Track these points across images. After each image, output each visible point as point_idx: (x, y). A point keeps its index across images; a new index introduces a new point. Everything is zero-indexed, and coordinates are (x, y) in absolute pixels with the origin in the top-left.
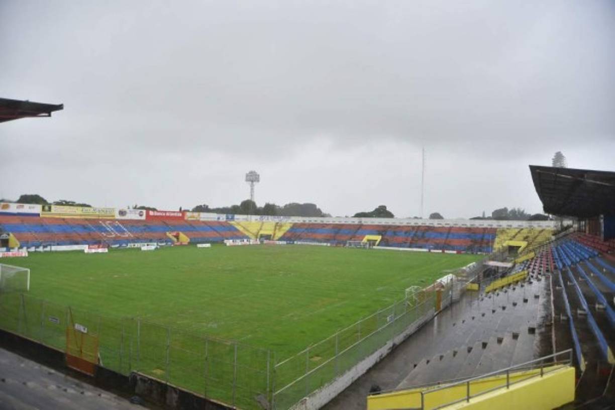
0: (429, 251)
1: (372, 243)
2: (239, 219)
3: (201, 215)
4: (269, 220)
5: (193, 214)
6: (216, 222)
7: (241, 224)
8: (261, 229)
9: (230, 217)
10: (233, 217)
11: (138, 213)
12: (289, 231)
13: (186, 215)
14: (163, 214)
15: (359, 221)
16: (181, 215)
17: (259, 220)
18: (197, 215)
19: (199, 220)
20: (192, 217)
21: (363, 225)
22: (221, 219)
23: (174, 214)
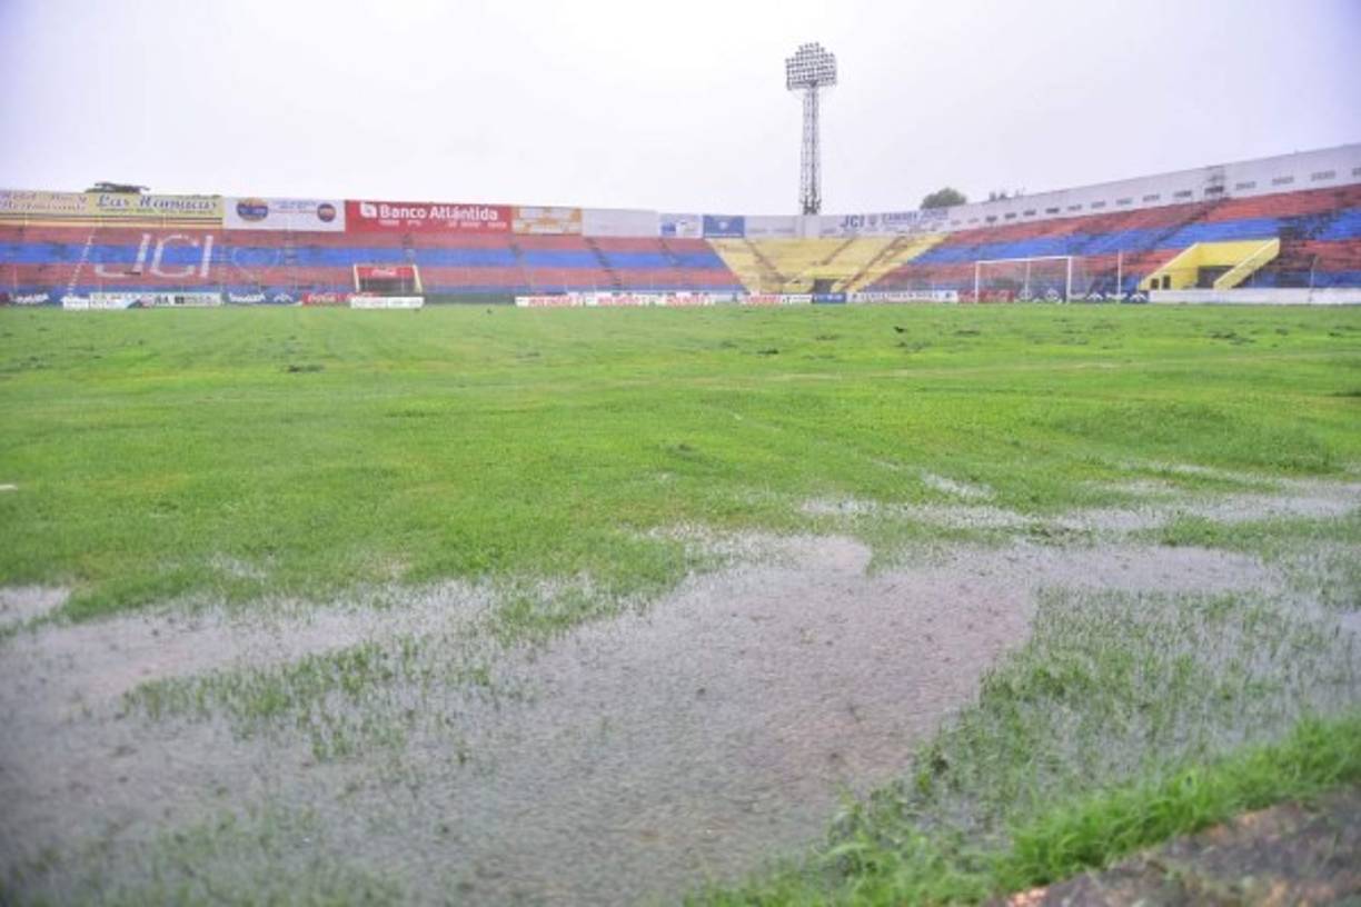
2: (764, 231)
3: (585, 218)
4: (876, 230)
5: (547, 214)
6: (652, 240)
7: (759, 247)
8: (825, 263)
9: (723, 225)
10: (737, 225)
11: (315, 208)
12: (911, 263)
13: (519, 218)
14: (415, 213)
15: (1209, 185)
16: (495, 215)
17: (841, 231)
18: (567, 216)
19: (577, 235)
20: (544, 222)
21: (1226, 201)
22: (680, 231)
23: (465, 211)
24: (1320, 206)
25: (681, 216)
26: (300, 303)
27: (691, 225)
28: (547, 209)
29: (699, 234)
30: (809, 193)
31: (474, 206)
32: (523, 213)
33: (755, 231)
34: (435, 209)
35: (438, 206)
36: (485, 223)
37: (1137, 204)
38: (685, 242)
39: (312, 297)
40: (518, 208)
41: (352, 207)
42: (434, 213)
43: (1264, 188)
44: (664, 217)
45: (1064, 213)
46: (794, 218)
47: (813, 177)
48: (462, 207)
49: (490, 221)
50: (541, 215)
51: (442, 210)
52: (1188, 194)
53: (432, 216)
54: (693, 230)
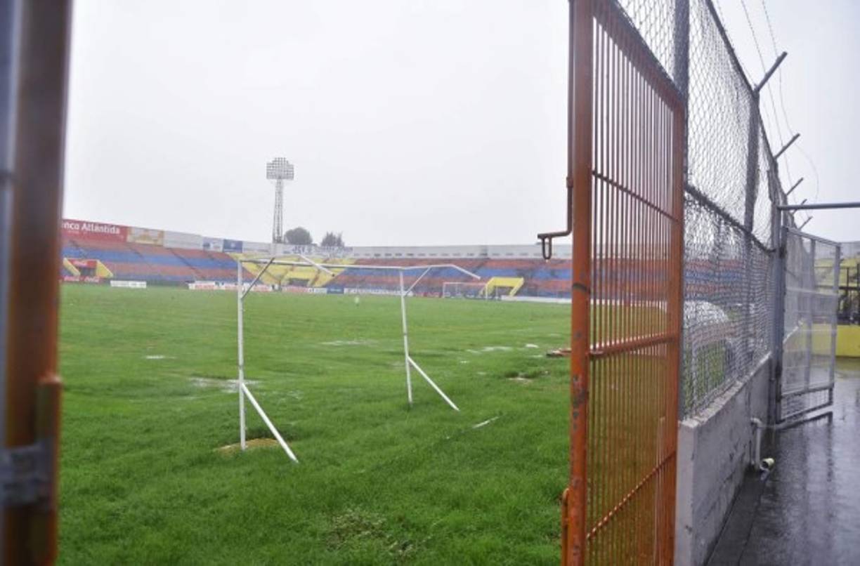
1: (505, 290)
2: (254, 250)
3: (166, 237)
5: (146, 233)
6: (198, 251)
9: (233, 245)
10: (239, 246)
13: (131, 234)
14: (73, 226)
15: (482, 252)
16: (118, 231)
17: (292, 253)
18: (156, 234)
19: (162, 246)
20: (144, 237)
21: (490, 260)
22: (212, 248)
23: (102, 228)
25: (213, 239)
27: (217, 244)
28: (146, 230)
29: (221, 249)
30: (276, 231)
31: (107, 225)
32: (133, 231)
33: (248, 249)
34: (85, 225)
35: (87, 223)
36: (112, 236)
38: (215, 253)
40: (130, 228)
43: (503, 256)
44: (205, 238)
45: (418, 256)
46: (269, 245)
47: (279, 224)
48: (100, 225)
49: (115, 234)
50: (142, 233)
52: (472, 254)
53: (83, 228)
54: (219, 247)
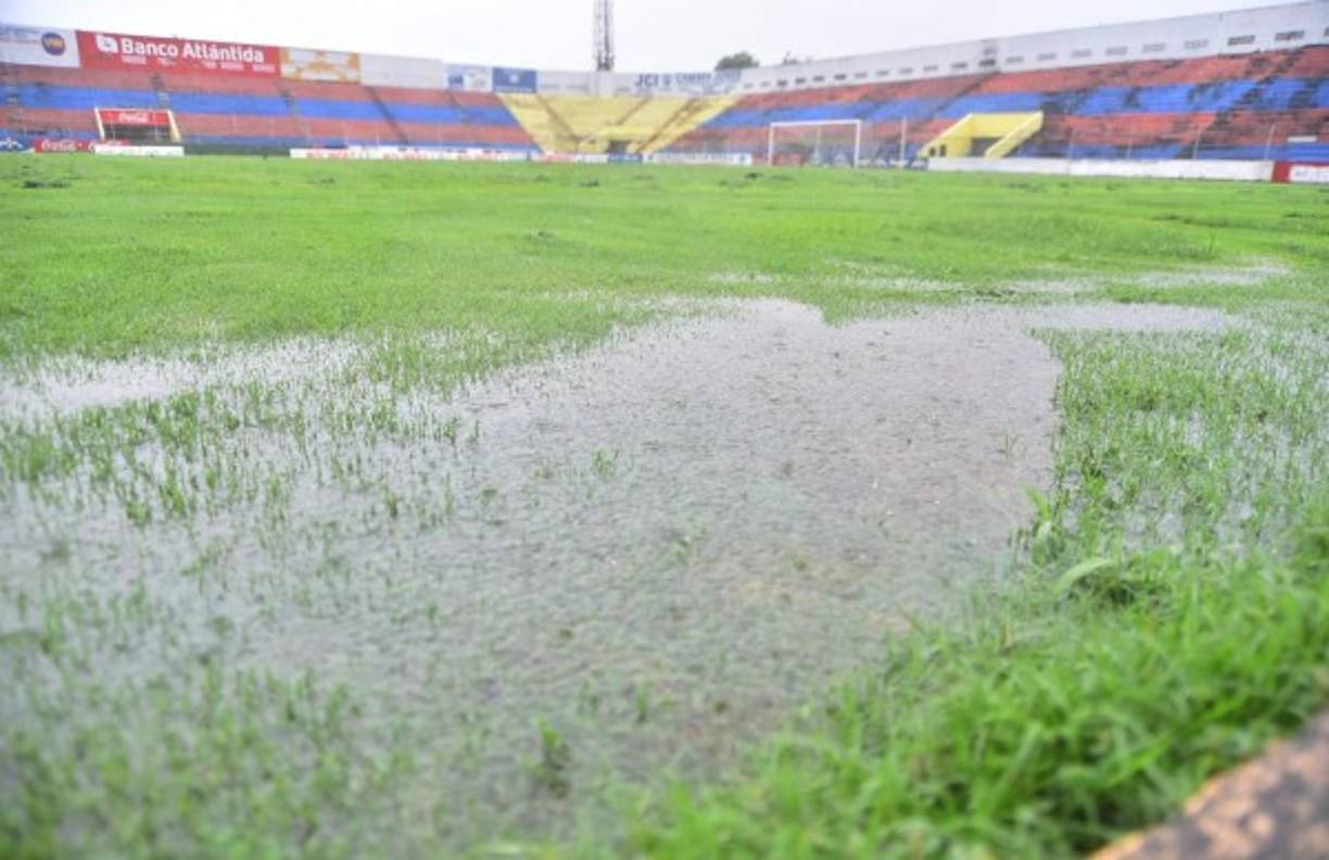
0: (1281, 174)
2: (556, 87)
3: (365, 66)
4: (670, 90)
5: (320, 59)
6: (438, 92)
7: (553, 105)
8: (620, 123)
9: (514, 79)
10: (528, 80)
11: (38, 38)
12: (705, 126)
13: (287, 61)
14: (165, 50)
15: (983, 58)
16: (260, 57)
17: (634, 90)
18: (344, 60)
19: (357, 83)
20: (317, 67)
21: (997, 75)
22: (468, 84)
23: (223, 51)
24: (1078, 82)
25: (467, 68)
26: (32, 150)
27: (480, 76)
28: (321, 53)
29: (488, 87)
30: (603, 47)
31: (236, 46)
32: (292, 56)
33: (546, 87)
34: (188, 46)
35: (193, 43)
36: (248, 66)
37: (918, 74)
38: (476, 96)
39: (46, 144)
40: (286, 50)
41: (86, 39)
42: (188, 51)
43: (1031, 64)
44: (452, 67)
45: (851, 80)
46: (588, 75)
47: (607, 32)
48: (221, 45)
49: (254, 62)
50: (313, 58)
51: (198, 47)
52: (963, 65)
53: (185, 54)
54: (482, 83)
